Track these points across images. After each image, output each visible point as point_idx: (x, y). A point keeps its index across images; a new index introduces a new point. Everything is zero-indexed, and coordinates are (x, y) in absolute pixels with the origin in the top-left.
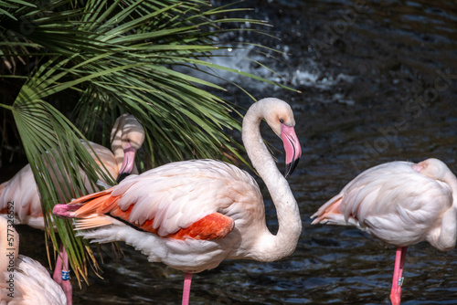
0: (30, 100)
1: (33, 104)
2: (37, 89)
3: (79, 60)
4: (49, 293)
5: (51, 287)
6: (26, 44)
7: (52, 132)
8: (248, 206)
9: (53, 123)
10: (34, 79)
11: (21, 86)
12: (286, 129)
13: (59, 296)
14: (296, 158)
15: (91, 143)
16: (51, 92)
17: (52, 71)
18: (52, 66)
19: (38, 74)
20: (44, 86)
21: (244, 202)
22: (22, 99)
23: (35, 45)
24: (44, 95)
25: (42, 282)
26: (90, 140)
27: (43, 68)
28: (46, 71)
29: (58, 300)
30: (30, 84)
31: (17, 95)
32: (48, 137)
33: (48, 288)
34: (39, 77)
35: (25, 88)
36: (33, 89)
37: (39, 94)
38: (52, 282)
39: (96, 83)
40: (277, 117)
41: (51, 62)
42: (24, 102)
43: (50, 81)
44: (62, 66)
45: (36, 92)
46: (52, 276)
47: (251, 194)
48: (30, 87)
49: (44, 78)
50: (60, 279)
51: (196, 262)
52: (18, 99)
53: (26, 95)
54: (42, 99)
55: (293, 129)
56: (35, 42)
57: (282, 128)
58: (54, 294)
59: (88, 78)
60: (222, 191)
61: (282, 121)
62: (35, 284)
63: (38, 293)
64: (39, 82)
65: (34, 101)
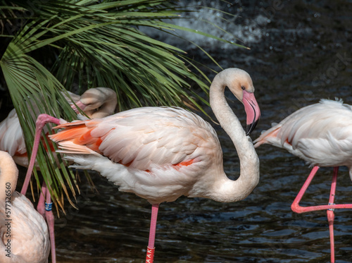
0: (16, 55)
1: (18, 58)
2: (22, 45)
3: (57, 21)
4: (32, 222)
5: (34, 216)
6: (13, 8)
7: (35, 82)
8: (210, 152)
9: (36, 74)
10: (19, 37)
11: (8, 44)
12: (248, 95)
13: (41, 224)
14: (256, 119)
15: (69, 93)
16: (33, 48)
17: (34, 30)
18: (35, 25)
19: (22, 33)
20: (27, 43)
21: (206, 147)
22: (9, 54)
23: (21, 9)
24: (27, 50)
25: (26, 212)
26: (68, 90)
27: (27, 28)
28: (30, 30)
29: (40, 228)
30: (16, 41)
31: (5, 50)
32: (31, 87)
33: (31, 218)
34: (23, 36)
35: (11, 45)
36: (18, 46)
37: (23, 50)
38: (35, 212)
39: (72, 40)
40: (240, 84)
41: (34, 22)
42: (11, 57)
43: (33, 39)
44: (43, 26)
45: (21, 48)
46: (36, 208)
47: (211, 140)
48: (15, 44)
49: (27, 36)
50: (43, 210)
51: (158, 193)
52: (5, 54)
53: (12, 51)
54: (26, 54)
55: (253, 94)
56: (20, 6)
57: (244, 93)
58: (36, 222)
59: (65, 36)
60: (187, 139)
61: (243, 88)
62: (20, 213)
63: (22, 222)
64: (23, 40)
65: (19, 56)
